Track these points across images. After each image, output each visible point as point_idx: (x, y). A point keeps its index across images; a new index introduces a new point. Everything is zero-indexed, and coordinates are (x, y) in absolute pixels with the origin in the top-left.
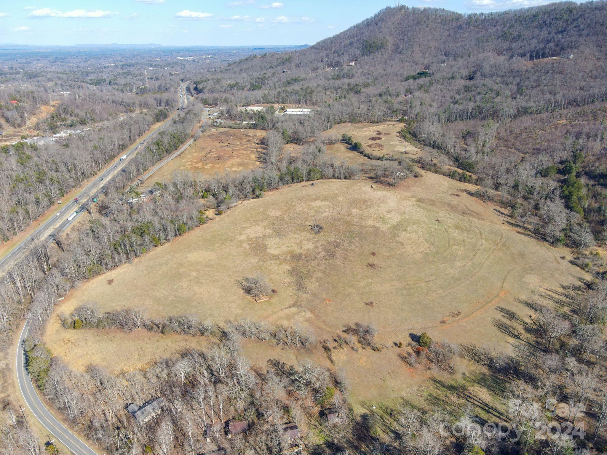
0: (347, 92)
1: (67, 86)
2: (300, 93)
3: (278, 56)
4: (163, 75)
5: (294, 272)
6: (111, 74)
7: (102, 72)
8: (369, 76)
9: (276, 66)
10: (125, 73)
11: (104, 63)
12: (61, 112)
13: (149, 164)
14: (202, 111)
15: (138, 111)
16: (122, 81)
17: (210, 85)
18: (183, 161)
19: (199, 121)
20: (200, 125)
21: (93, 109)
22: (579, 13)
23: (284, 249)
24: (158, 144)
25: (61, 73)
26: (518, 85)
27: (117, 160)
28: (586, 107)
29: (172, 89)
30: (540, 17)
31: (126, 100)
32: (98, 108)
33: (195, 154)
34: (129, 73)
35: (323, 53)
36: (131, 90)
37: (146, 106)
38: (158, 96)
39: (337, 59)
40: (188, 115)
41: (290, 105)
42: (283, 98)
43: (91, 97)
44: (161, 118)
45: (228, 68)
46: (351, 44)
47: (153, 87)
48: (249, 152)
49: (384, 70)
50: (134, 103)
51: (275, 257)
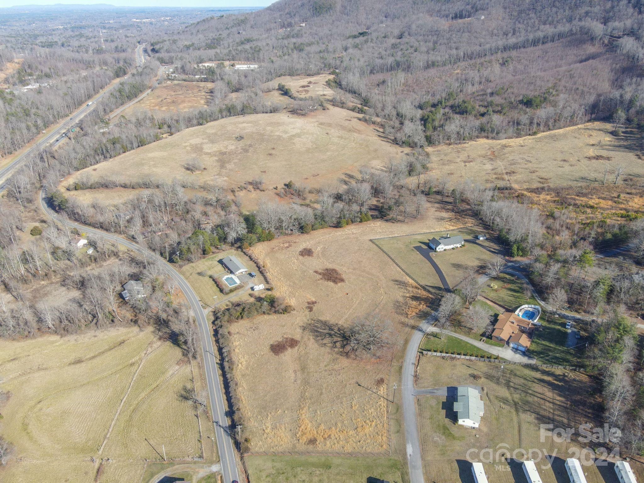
0: (292, 50)
2: (249, 51)
3: (234, 17)
4: (118, 37)
5: (219, 161)
6: (62, 36)
7: (51, 35)
8: (316, 36)
9: (232, 27)
10: (77, 36)
11: (51, 26)
12: (26, 67)
13: (113, 107)
14: (158, 68)
15: (98, 68)
16: (75, 43)
17: (166, 45)
18: (143, 105)
19: (156, 76)
20: (157, 78)
21: (56, 66)
23: (215, 149)
24: (120, 91)
25: (8, 36)
26: (435, 43)
27: (84, 106)
29: (129, 50)
32: (60, 65)
33: (153, 101)
34: (81, 35)
35: (277, 14)
36: (87, 51)
37: (105, 63)
38: (116, 55)
39: (289, 20)
40: (145, 70)
41: (240, 62)
42: (233, 56)
43: (52, 55)
44: (121, 75)
45: (186, 29)
46: (303, 5)
47: (110, 48)
48: (199, 98)
49: (330, 30)
50: (93, 61)
51: (207, 154)
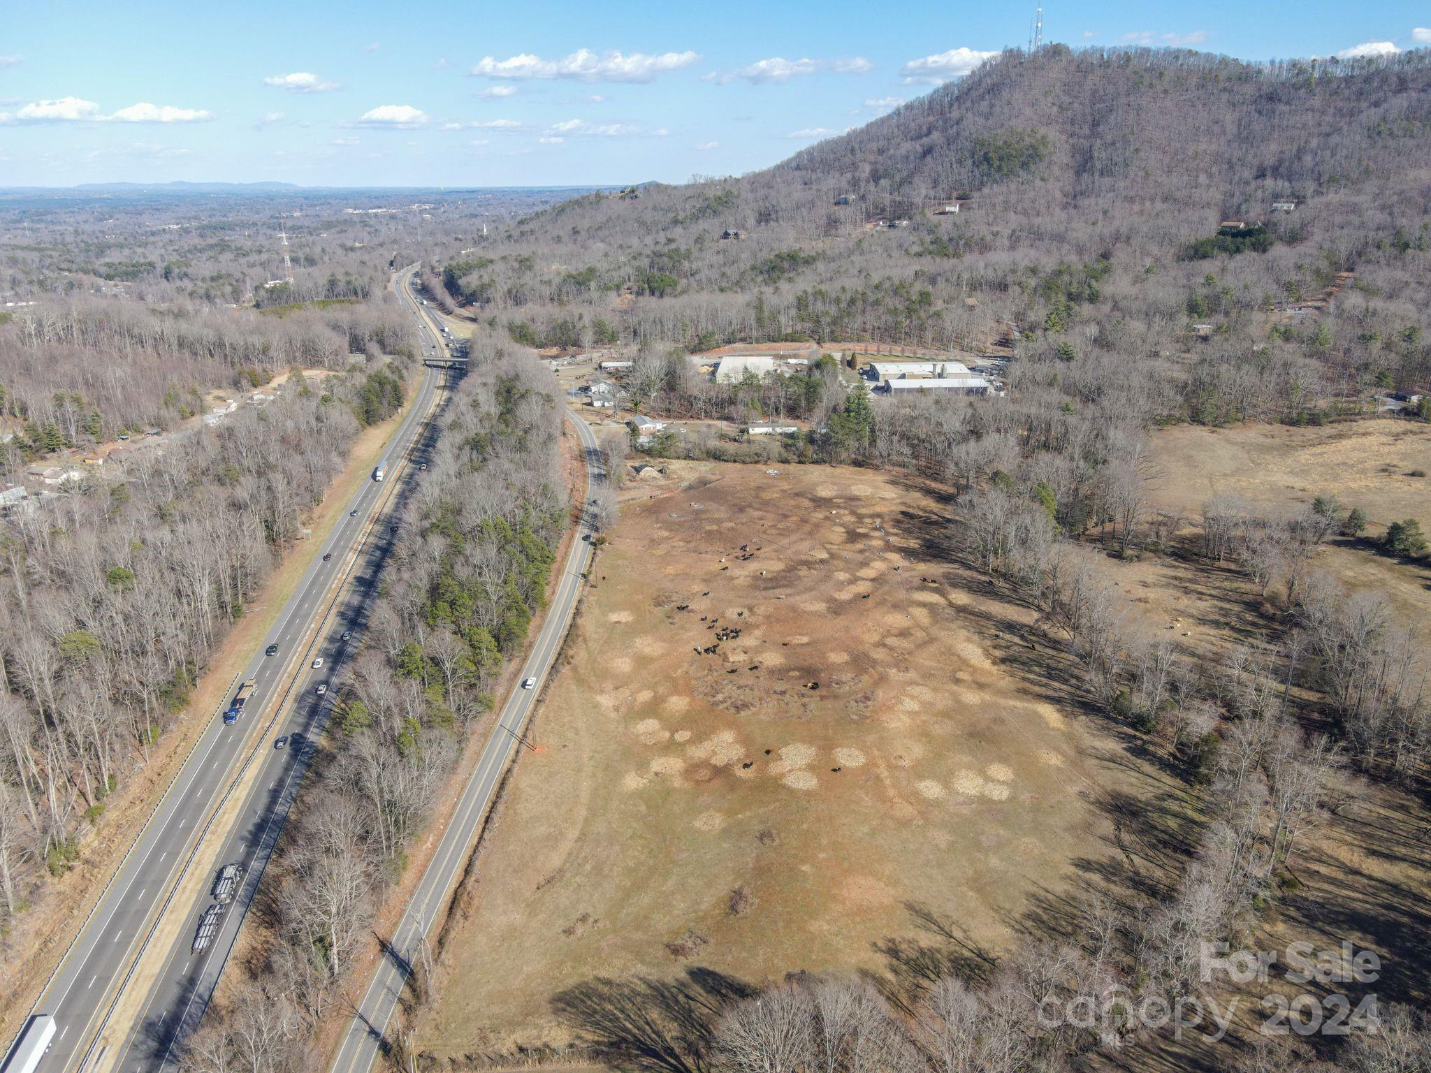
1: (31, 282)
6: (171, 248)
7: (144, 245)
10: (212, 247)
11: (150, 223)
15: (282, 380)
16: (202, 267)
17: (502, 276)
21: (96, 377)
29: (376, 292)
31: (233, 336)
32: (115, 374)
34: (223, 247)
36: (236, 295)
37: (311, 355)
44: (383, 410)
45: (526, 228)
47: (312, 287)
50: (265, 350)
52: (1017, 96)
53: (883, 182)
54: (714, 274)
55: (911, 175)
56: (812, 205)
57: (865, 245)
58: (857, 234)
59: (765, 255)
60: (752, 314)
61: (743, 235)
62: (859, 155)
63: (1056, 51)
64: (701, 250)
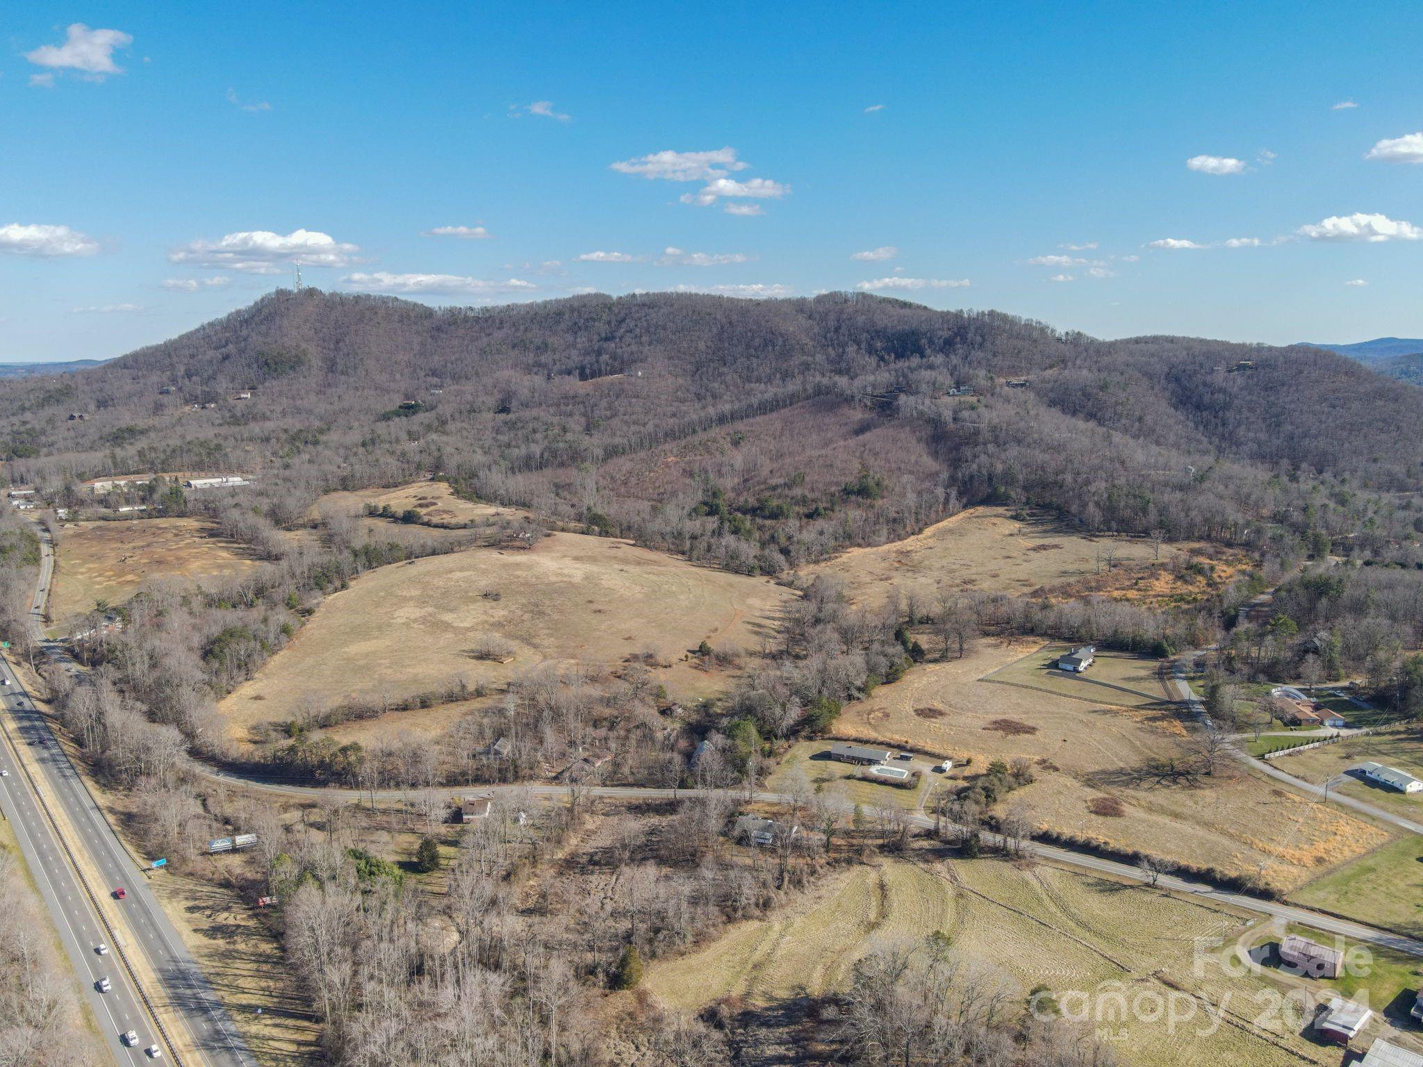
5: (511, 637)
22: (623, 312)
23: (472, 621)
28: (689, 438)
30: (567, 316)
51: (471, 629)
52: (286, 322)
53: (194, 378)
54: (70, 443)
55: (215, 373)
56: (141, 394)
57: (184, 421)
58: (177, 414)
59: (107, 430)
60: (110, 462)
61: (87, 417)
62: (175, 359)
63: (311, 293)
64: (53, 428)
